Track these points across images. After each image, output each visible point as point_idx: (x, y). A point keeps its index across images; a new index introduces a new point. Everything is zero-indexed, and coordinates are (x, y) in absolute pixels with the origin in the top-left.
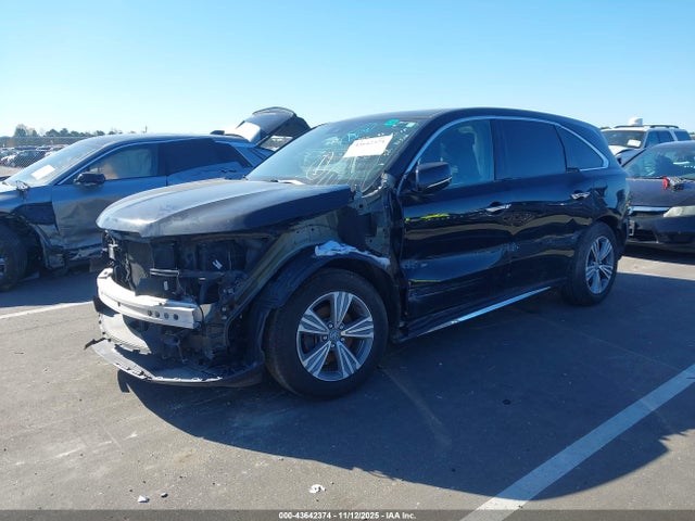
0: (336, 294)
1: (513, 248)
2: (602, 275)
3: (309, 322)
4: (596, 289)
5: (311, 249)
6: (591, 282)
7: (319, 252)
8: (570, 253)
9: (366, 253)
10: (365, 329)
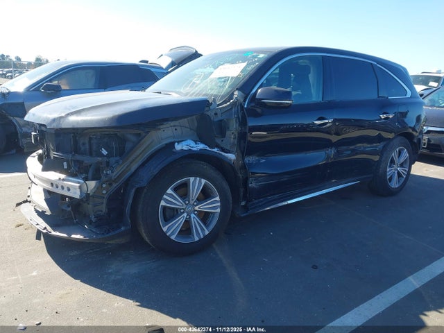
0: (192, 179)
1: (332, 152)
2: (399, 175)
3: (170, 198)
4: (394, 184)
5: (172, 145)
6: (390, 179)
7: (178, 147)
8: (376, 158)
9: (215, 150)
10: (214, 205)
